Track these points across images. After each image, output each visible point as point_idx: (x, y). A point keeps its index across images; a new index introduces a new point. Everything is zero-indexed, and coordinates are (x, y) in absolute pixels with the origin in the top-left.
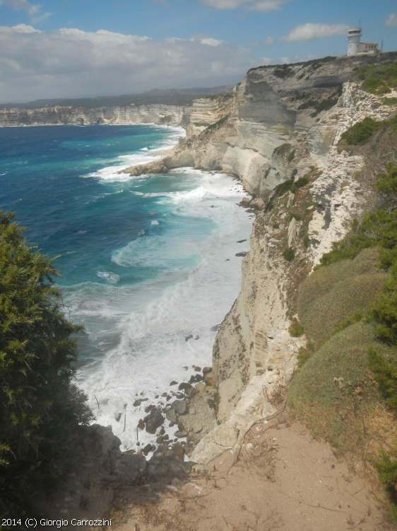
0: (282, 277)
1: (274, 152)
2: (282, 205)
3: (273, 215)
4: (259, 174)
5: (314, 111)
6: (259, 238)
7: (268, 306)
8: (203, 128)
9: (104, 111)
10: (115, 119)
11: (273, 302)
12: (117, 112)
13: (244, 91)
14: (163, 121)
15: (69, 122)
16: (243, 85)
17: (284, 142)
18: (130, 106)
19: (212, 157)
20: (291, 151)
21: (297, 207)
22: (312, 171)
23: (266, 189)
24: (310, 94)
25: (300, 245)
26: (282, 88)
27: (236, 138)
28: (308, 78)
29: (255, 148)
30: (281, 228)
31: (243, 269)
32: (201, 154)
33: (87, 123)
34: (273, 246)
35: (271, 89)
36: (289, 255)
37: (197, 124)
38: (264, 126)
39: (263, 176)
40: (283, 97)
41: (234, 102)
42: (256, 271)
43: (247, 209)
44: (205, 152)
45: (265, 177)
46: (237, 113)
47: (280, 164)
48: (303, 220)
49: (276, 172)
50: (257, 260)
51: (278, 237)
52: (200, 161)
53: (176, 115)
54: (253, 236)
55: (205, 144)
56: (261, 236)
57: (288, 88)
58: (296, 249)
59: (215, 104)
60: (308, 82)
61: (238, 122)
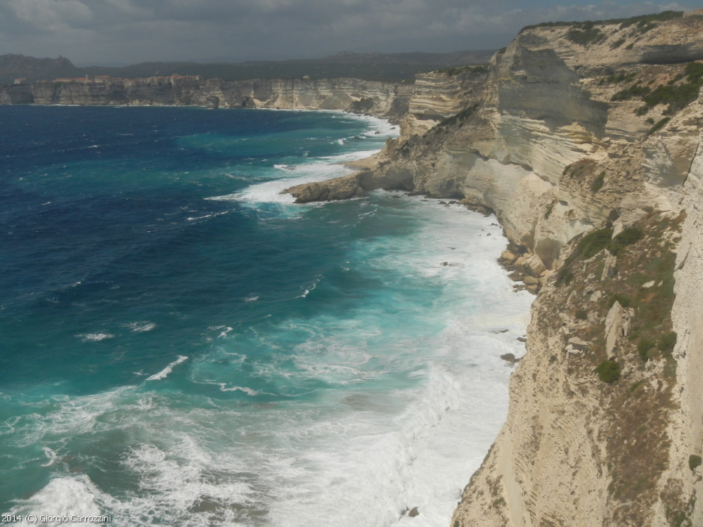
0: (595, 414)
1: (564, 173)
2: (591, 276)
3: (575, 292)
4: (534, 211)
5: (642, 104)
6: (546, 334)
7: (565, 467)
8: (430, 124)
9: (256, 87)
10: (274, 101)
11: (578, 461)
12: (279, 89)
13: (510, 64)
14: (357, 107)
15: (194, 102)
16: (511, 53)
17: (583, 156)
18: (302, 79)
19: (445, 174)
20: (598, 173)
21: (622, 281)
22: (648, 217)
23: (548, 239)
24: (634, 75)
25: (631, 355)
26: (581, 62)
27: (493, 144)
28: (630, 47)
29: (527, 163)
30: (592, 319)
31: (512, 391)
32: (426, 169)
33: (224, 105)
34: (576, 351)
35: (561, 63)
36: (610, 373)
37: (420, 116)
38: (546, 125)
39: (541, 215)
40: (583, 77)
41: (490, 82)
42: (540, 396)
43: (511, 272)
44: (433, 165)
45: (546, 216)
46: (496, 99)
47: (576, 194)
48: (635, 308)
49: (567, 209)
50: (543, 376)
51: (586, 335)
52: (424, 181)
53: (383, 98)
54: (535, 328)
55: (434, 152)
56: (550, 330)
57: (593, 62)
58: (623, 361)
59: (456, 83)
60: (631, 52)
61: (497, 116)
